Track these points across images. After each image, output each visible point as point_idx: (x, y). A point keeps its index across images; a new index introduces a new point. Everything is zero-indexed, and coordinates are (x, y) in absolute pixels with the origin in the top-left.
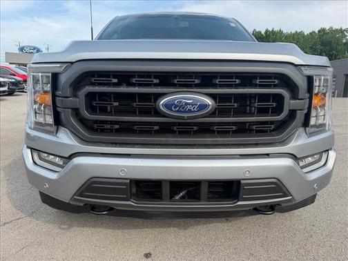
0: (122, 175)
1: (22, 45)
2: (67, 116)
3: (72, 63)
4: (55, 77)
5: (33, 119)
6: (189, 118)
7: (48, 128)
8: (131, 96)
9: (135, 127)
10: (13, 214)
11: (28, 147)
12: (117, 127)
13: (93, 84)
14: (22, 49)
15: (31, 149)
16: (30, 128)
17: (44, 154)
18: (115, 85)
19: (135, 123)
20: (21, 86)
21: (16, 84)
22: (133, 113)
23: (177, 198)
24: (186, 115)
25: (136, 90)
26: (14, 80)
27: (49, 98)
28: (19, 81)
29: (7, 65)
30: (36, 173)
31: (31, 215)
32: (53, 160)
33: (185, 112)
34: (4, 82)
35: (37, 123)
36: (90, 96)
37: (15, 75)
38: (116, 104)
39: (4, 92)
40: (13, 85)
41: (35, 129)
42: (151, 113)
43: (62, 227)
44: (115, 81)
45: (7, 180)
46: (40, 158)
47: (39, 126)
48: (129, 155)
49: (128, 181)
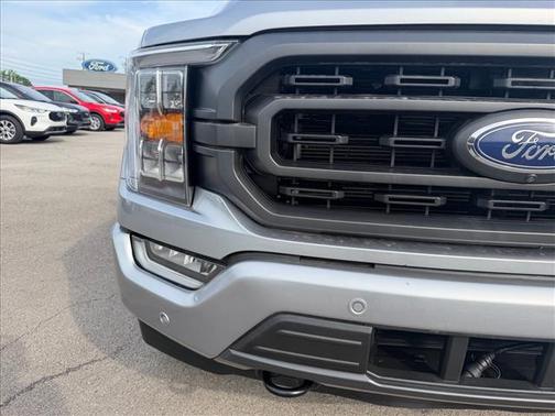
0: (356, 314)
1: (87, 59)
2: (223, 164)
3: (243, 38)
4: (196, 74)
5: (137, 171)
6: (540, 178)
7: (169, 191)
8: (383, 120)
9: (386, 198)
10: (84, 350)
11: (124, 230)
12: (338, 194)
13: (289, 90)
14: (87, 65)
15: (132, 233)
16: (130, 190)
17: (156, 246)
18: (345, 91)
19: (383, 187)
20: (85, 121)
21: (78, 117)
22: (381, 162)
23: (476, 373)
24: (533, 171)
25: (404, 103)
26: (75, 111)
27: (177, 125)
28: (84, 113)
29: (66, 88)
30: (136, 286)
31: (115, 354)
32: (177, 261)
33: (535, 162)
34: (62, 113)
35: (145, 180)
36: (283, 120)
37: (77, 103)
38: (342, 139)
39: (61, 128)
40: (75, 119)
41: (142, 192)
42: (427, 164)
43: (176, 385)
44: (346, 81)
45: (70, 279)
46: (151, 255)
47: (150, 187)
48: (370, 267)
49: (369, 330)
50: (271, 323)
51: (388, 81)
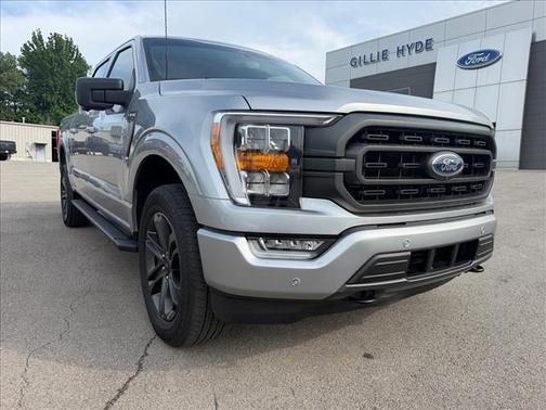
0: (406, 246)
3: (344, 114)
9: (402, 192)
24: (447, 175)
36: (370, 156)
44: (387, 138)
48: (403, 224)
49: (409, 253)
50: (372, 261)
51: (401, 138)
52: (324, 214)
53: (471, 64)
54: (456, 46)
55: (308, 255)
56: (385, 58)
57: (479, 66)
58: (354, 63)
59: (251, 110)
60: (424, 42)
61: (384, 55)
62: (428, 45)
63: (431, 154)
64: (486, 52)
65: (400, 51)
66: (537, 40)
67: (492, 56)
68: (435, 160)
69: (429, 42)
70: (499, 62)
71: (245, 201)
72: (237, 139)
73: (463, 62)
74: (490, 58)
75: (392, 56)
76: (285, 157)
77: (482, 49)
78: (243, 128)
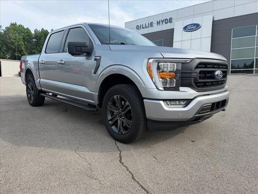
3: (193, 59)
24: (219, 78)
36: (201, 72)
48: (208, 95)
49: (211, 104)
50: (202, 107)
52: (187, 92)
53: (189, 29)
54: (182, 21)
55: (182, 106)
56: (152, 26)
57: (192, 30)
58: (138, 28)
59: (164, 58)
60: (169, 19)
61: (151, 24)
62: (170, 20)
63: (215, 71)
64: (195, 24)
65: (158, 23)
66: (215, 20)
67: (197, 26)
68: (216, 73)
69: (171, 19)
70: (200, 29)
71: (162, 89)
72: (158, 68)
73: (185, 28)
74: (196, 27)
75: (155, 25)
76: (174, 74)
77: (193, 23)
78: (161, 64)
